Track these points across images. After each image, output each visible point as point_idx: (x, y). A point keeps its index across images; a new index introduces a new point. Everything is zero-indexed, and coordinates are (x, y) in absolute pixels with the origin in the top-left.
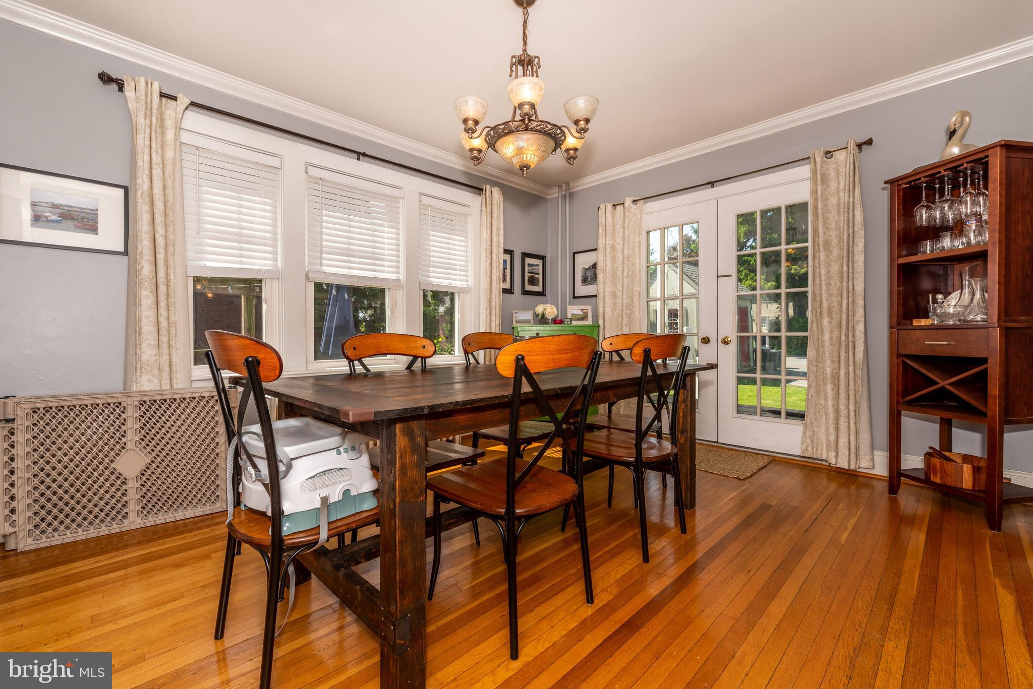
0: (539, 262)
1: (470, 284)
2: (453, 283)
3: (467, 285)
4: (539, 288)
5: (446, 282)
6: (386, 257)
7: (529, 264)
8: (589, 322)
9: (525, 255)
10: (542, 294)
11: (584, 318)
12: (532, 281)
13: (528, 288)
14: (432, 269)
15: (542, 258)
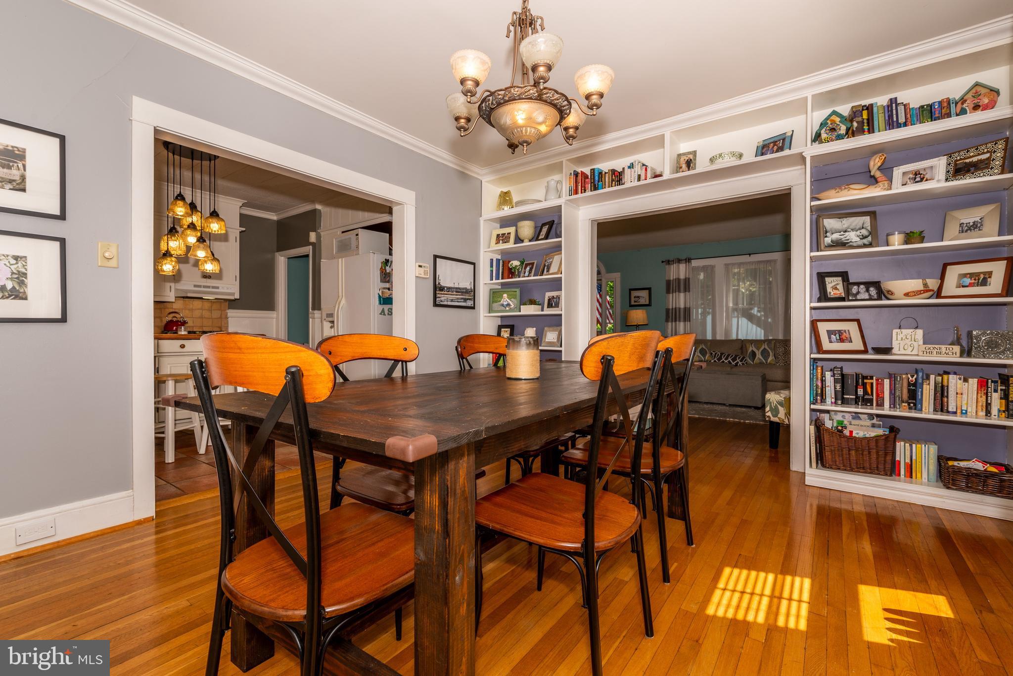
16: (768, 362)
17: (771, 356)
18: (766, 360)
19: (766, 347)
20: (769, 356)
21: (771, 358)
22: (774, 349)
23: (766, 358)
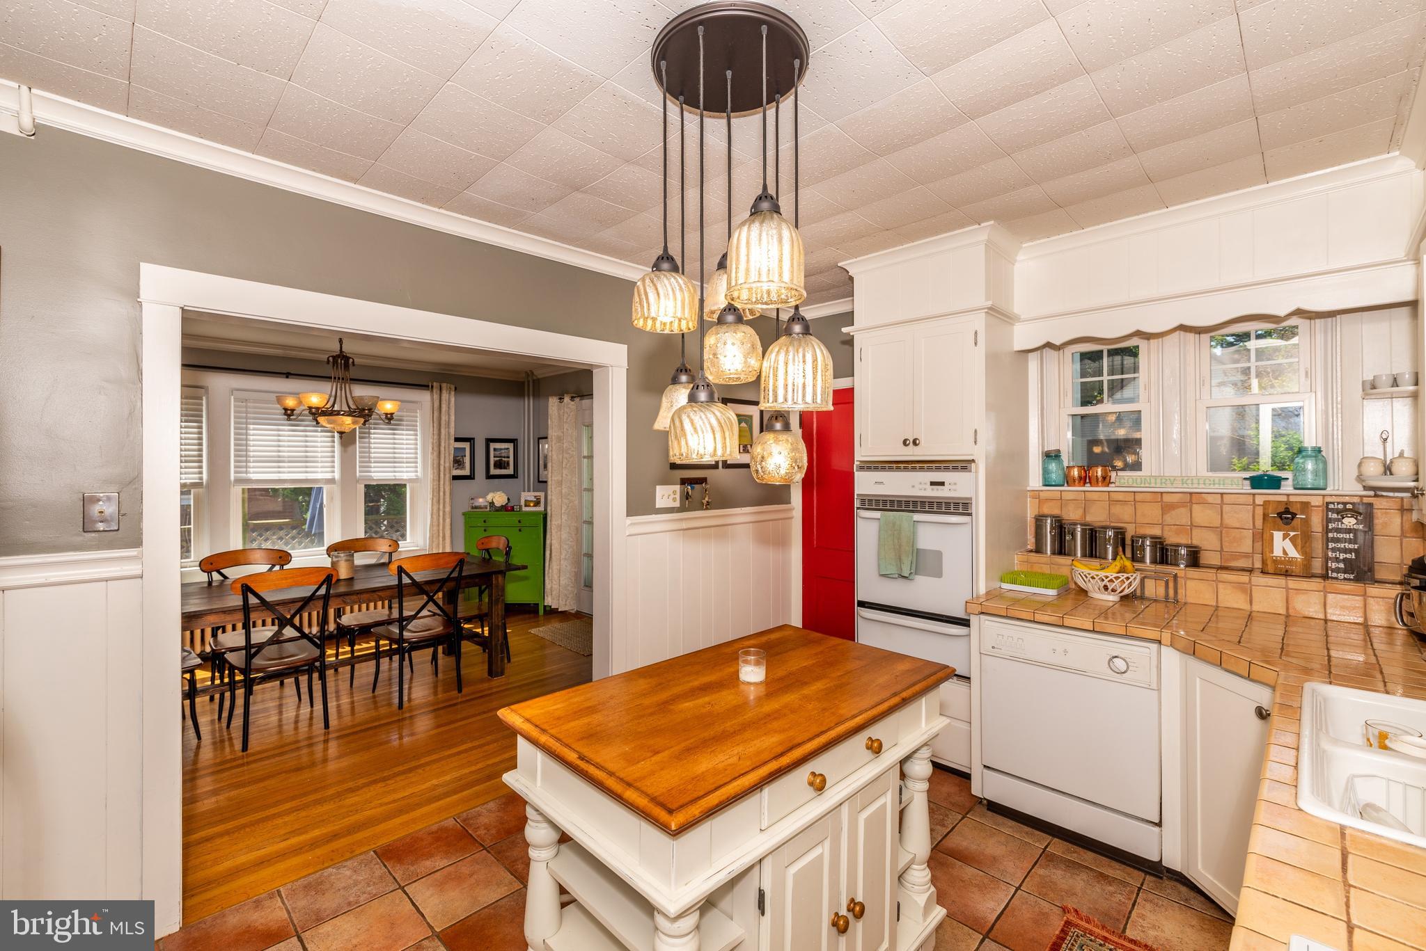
0: (510, 446)
1: (419, 474)
2: (398, 475)
3: (417, 476)
4: (510, 471)
5: (390, 476)
6: (319, 459)
7: (495, 450)
8: (541, 508)
9: (489, 441)
10: (514, 476)
11: (537, 503)
12: (499, 465)
13: (493, 471)
14: (373, 465)
15: (513, 441)
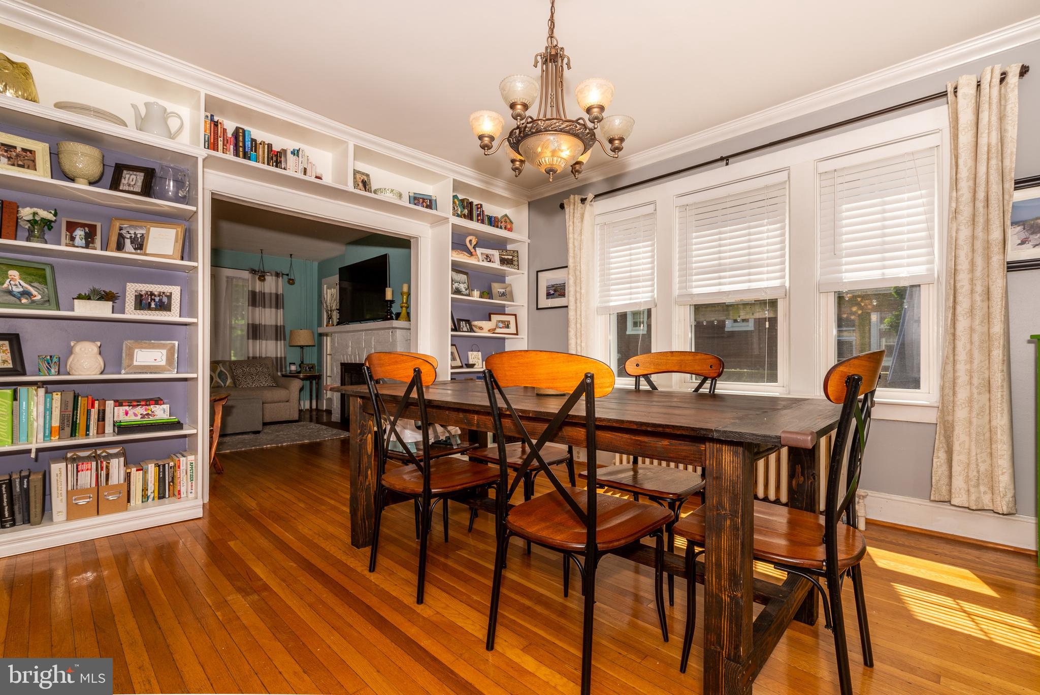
16: (227, 385)
17: (229, 379)
18: (225, 383)
19: (223, 369)
20: (227, 378)
21: (229, 381)
22: (231, 371)
23: (225, 381)
